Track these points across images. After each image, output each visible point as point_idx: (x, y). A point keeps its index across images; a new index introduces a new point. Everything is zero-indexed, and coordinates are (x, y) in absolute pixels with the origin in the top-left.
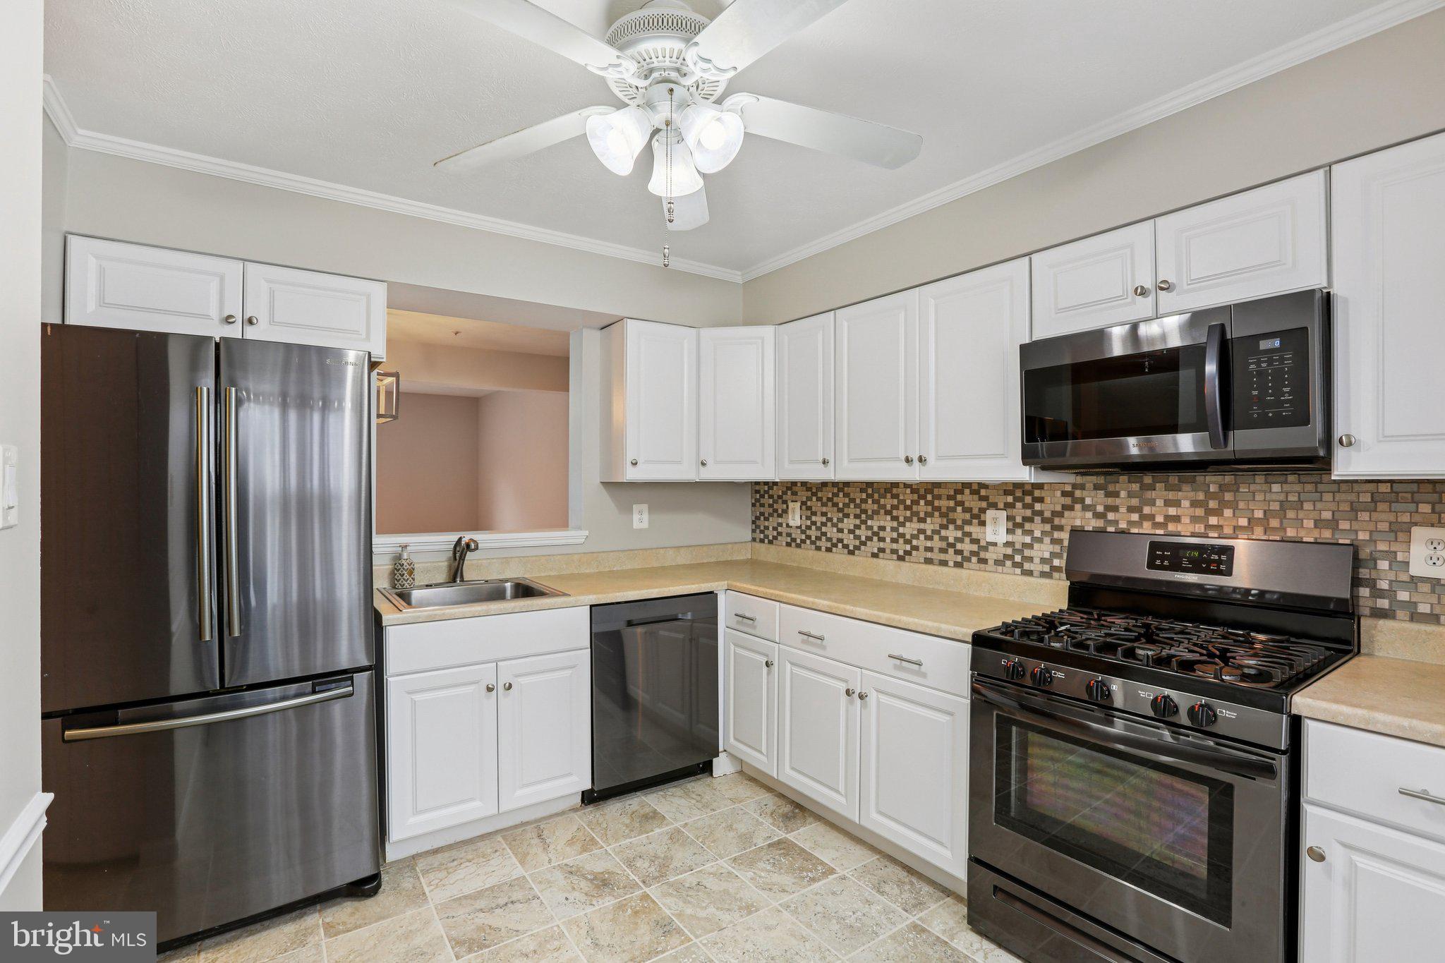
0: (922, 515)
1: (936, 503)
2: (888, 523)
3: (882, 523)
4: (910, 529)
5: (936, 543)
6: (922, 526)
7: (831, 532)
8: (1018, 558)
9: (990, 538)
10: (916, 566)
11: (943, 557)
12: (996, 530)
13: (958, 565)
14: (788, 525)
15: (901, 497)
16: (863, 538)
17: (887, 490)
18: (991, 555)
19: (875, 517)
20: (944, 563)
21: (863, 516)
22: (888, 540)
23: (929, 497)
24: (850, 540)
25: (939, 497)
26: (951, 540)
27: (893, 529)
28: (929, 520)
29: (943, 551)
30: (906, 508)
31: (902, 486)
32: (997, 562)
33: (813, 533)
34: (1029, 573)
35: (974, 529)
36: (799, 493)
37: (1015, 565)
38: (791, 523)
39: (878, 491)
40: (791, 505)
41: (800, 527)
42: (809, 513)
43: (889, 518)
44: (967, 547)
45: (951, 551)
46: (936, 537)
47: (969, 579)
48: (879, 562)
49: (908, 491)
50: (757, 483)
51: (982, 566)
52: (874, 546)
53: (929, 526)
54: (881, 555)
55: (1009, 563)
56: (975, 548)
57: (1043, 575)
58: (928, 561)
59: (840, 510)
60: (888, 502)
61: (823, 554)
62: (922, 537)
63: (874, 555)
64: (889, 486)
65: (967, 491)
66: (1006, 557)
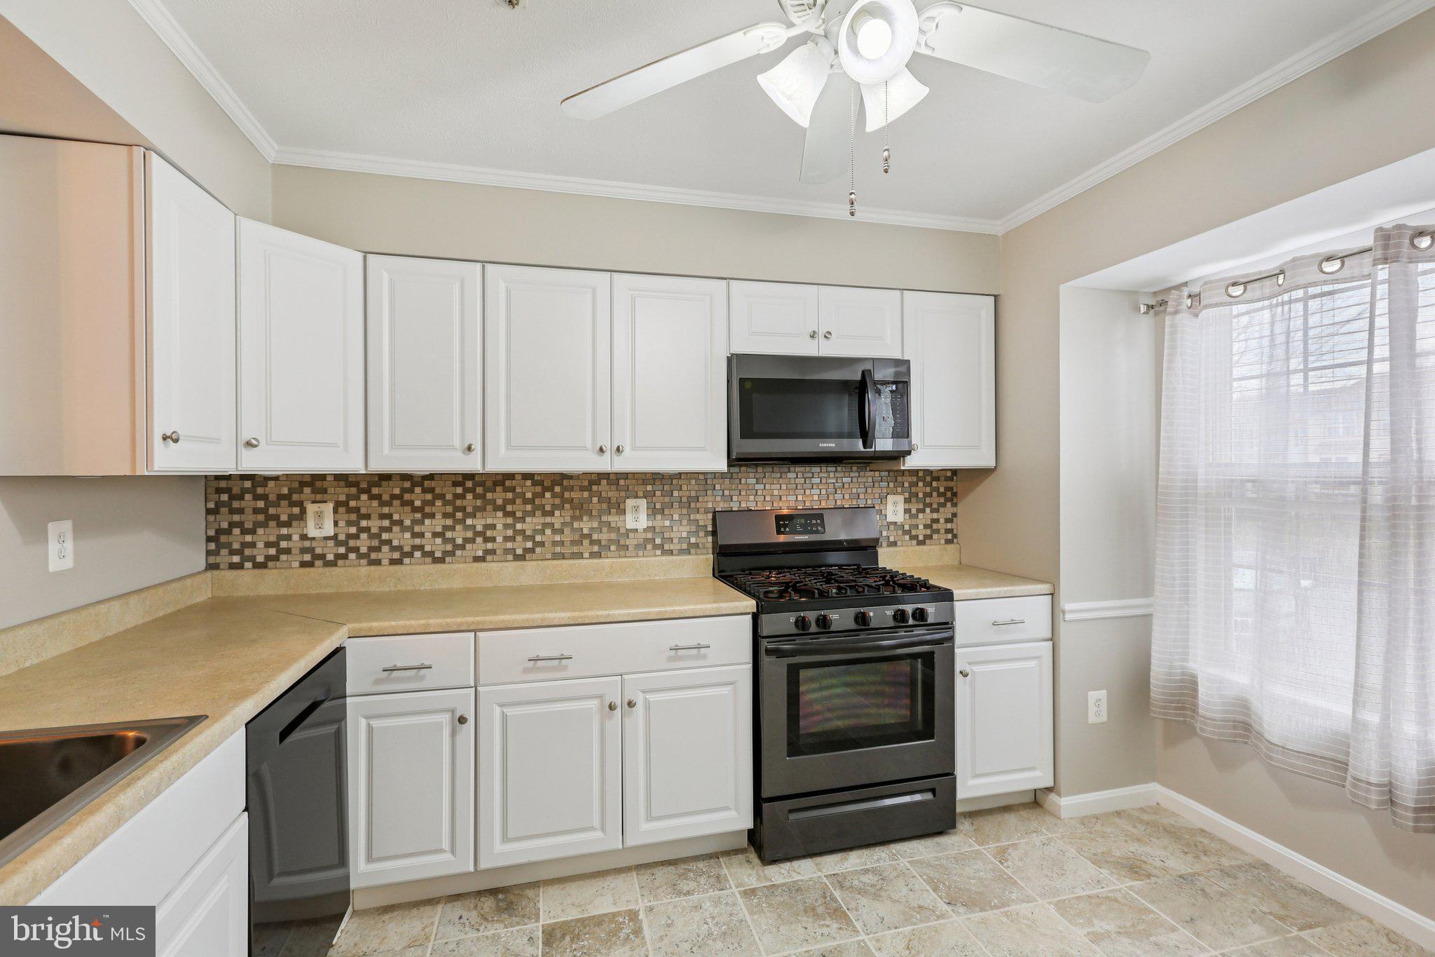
0: (548, 508)
1: (567, 495)
2: (499, 520)
3: (490, 521)
4: (531, 524)
5: (568, 536)
6: (548, 520)
7: (406, 539)
8: (658, 541)
9: (630, 524)
10: (546, 563)
11: (575, 549)
12: (637, 517)
13: (594, 555)
14: (304, 537)
15: (518, 490)
16: (459, 541)
17: (496, 484)
18: (631, 542)
19: (478, 514)
20: (579, 556)
21: (456, 513)
22: (499, 539)
23: (557, 489)
24: (438, 546)
25: (571, 489)
26: (586, 531)
27: (506, 526)
28: (557, 513)
29: (573, 543)
30: (526, 501)
31: (519, 477)
32: (637, 547)
33: (364, 543)
34: (671, 552)
35: (613, 519)
36: (331, 490)
37: (656, 547)
38: (312, 531)
39: (482, 484)
40: (311, 508)
41: (335, 537)
42: (353, 517)
43: (500, 514)
44: (604, 536)
45: (586, 542)
46: (567, 530)
47: (611, 567)
48: (491, 566)
49: (529, 483)
50: (218, 478)
51: (622, 553)
52: (479, 548)
53: (557, 520)
54: (489, 558)
55: (649, 547)
56: (613, 536)
57: (681, 552)
58: (556, 556)
59: (415, 510)
60: (499, 496)
61: (386, 568)
62: (548, 532)
63: (477, 559)
64: (500, 478)
65: (604, 482)
66: (646, 540)
